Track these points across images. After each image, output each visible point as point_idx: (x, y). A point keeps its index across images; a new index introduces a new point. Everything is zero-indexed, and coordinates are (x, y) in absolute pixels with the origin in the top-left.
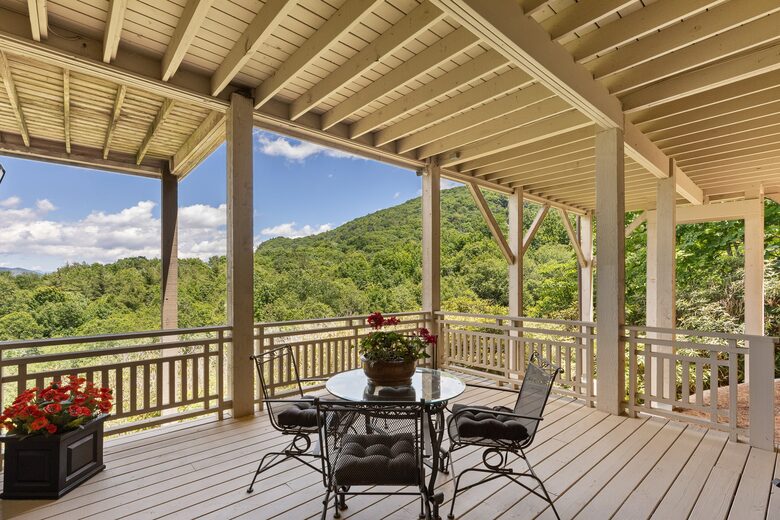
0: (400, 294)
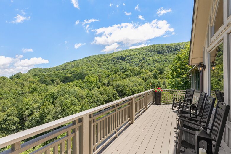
0: (95, 92)
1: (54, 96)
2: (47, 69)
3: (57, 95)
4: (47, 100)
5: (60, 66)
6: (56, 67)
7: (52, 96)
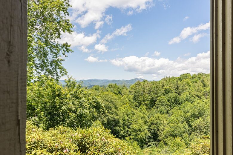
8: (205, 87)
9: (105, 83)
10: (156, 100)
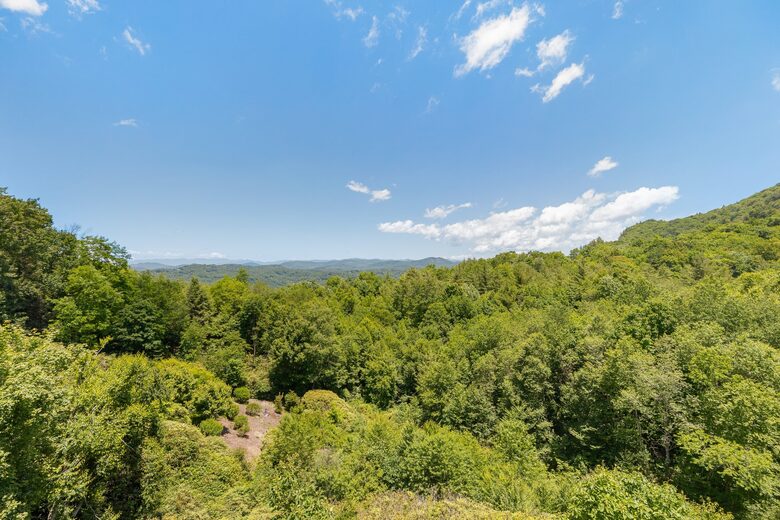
1: (659, 322)
2: (686, 220)
3: (674, 319)
4: (633, 333)
5: (743, 202)
6: (723, 212)
7: (651, 319)
8: (520, 283)
9: (374, 265)
10: (425, 311)
